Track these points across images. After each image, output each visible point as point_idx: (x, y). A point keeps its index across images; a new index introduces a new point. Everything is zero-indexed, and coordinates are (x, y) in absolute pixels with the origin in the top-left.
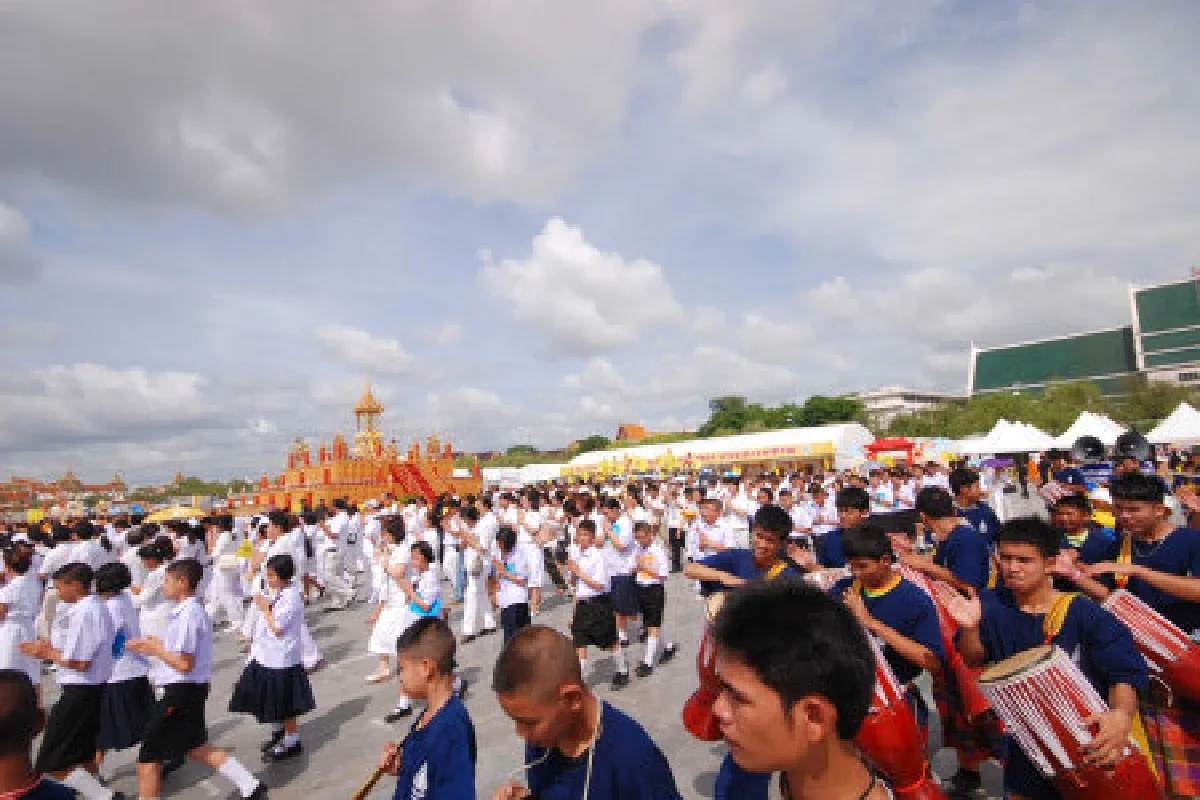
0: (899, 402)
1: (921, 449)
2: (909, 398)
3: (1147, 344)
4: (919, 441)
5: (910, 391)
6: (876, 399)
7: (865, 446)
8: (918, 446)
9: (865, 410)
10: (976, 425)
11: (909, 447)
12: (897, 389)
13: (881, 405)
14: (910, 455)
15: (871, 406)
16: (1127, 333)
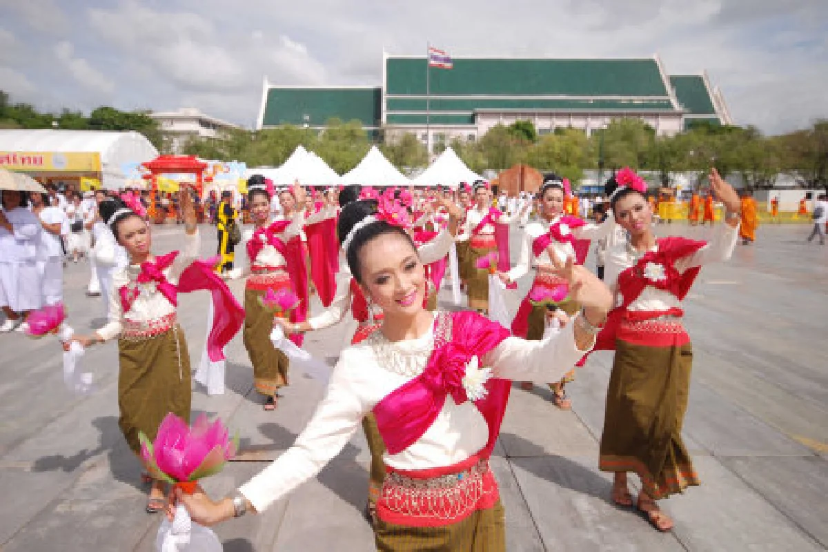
0: (194, 127)
1: (215, 172)
2: (205, 123)
3: (392, 105)
4: (211, 163)
5: (206, 117)
6: (172, 120)
7: (145, 165)
8: (210, 170)
9: (158, 128)
10: (267, 156)
11: (199, 170)
12: (194, 112)
13: (178, 127)
14: (200, 180)
15: (167, 127)
16: (377, 93)
